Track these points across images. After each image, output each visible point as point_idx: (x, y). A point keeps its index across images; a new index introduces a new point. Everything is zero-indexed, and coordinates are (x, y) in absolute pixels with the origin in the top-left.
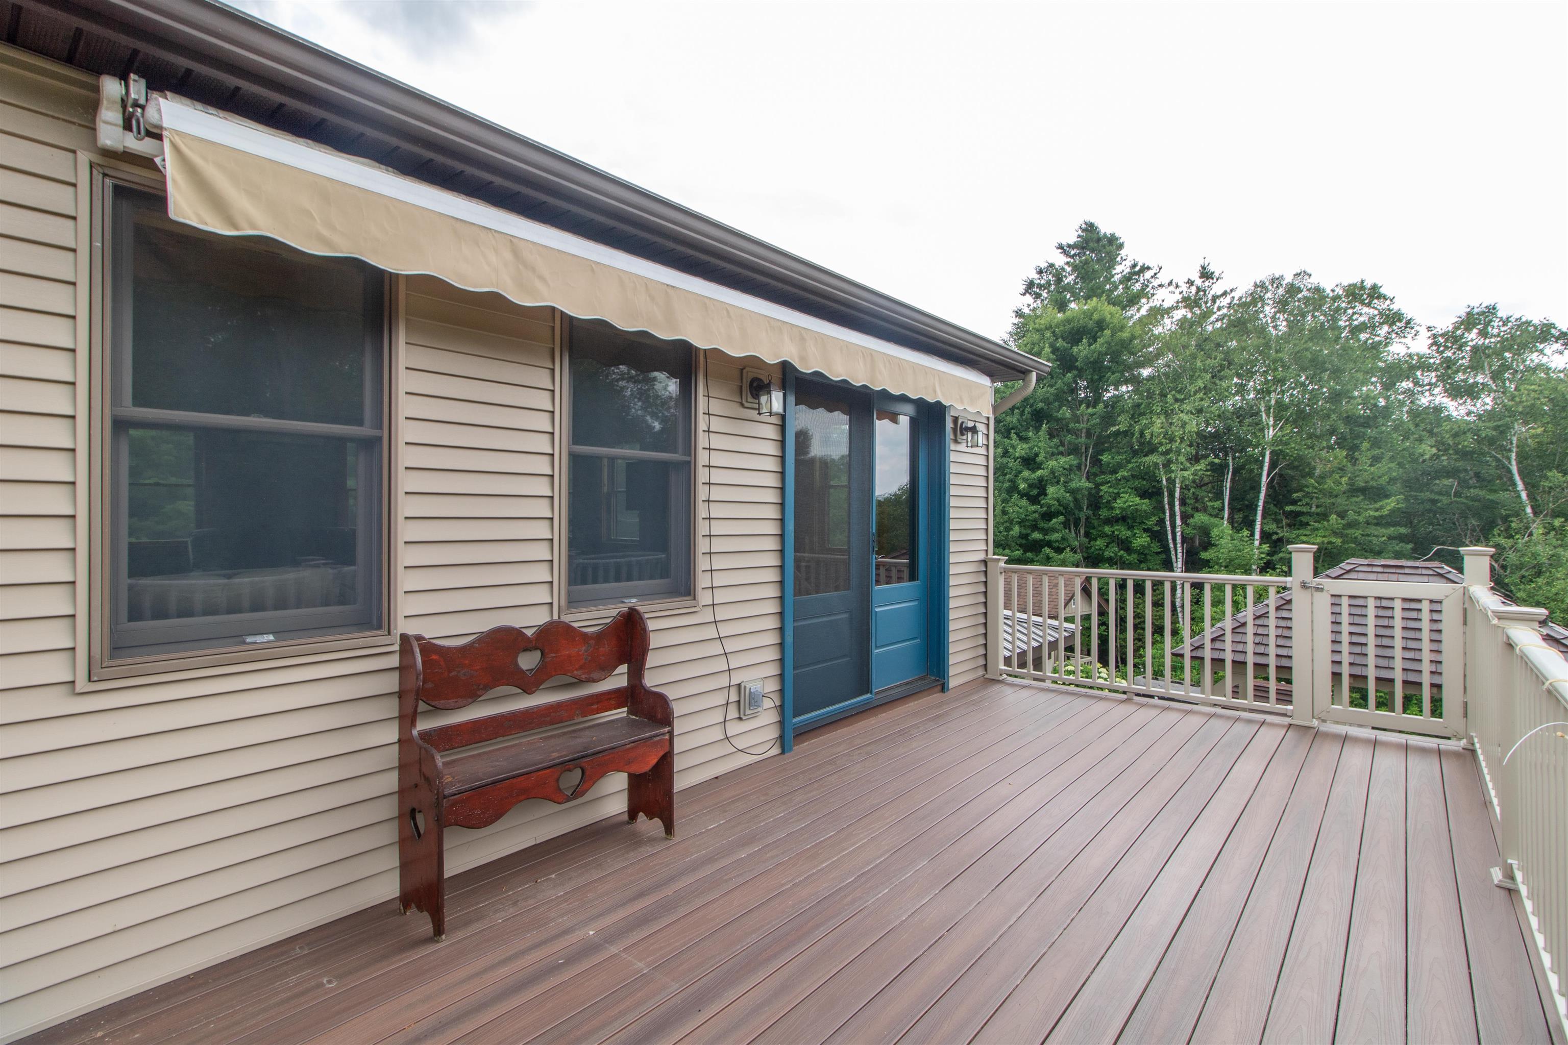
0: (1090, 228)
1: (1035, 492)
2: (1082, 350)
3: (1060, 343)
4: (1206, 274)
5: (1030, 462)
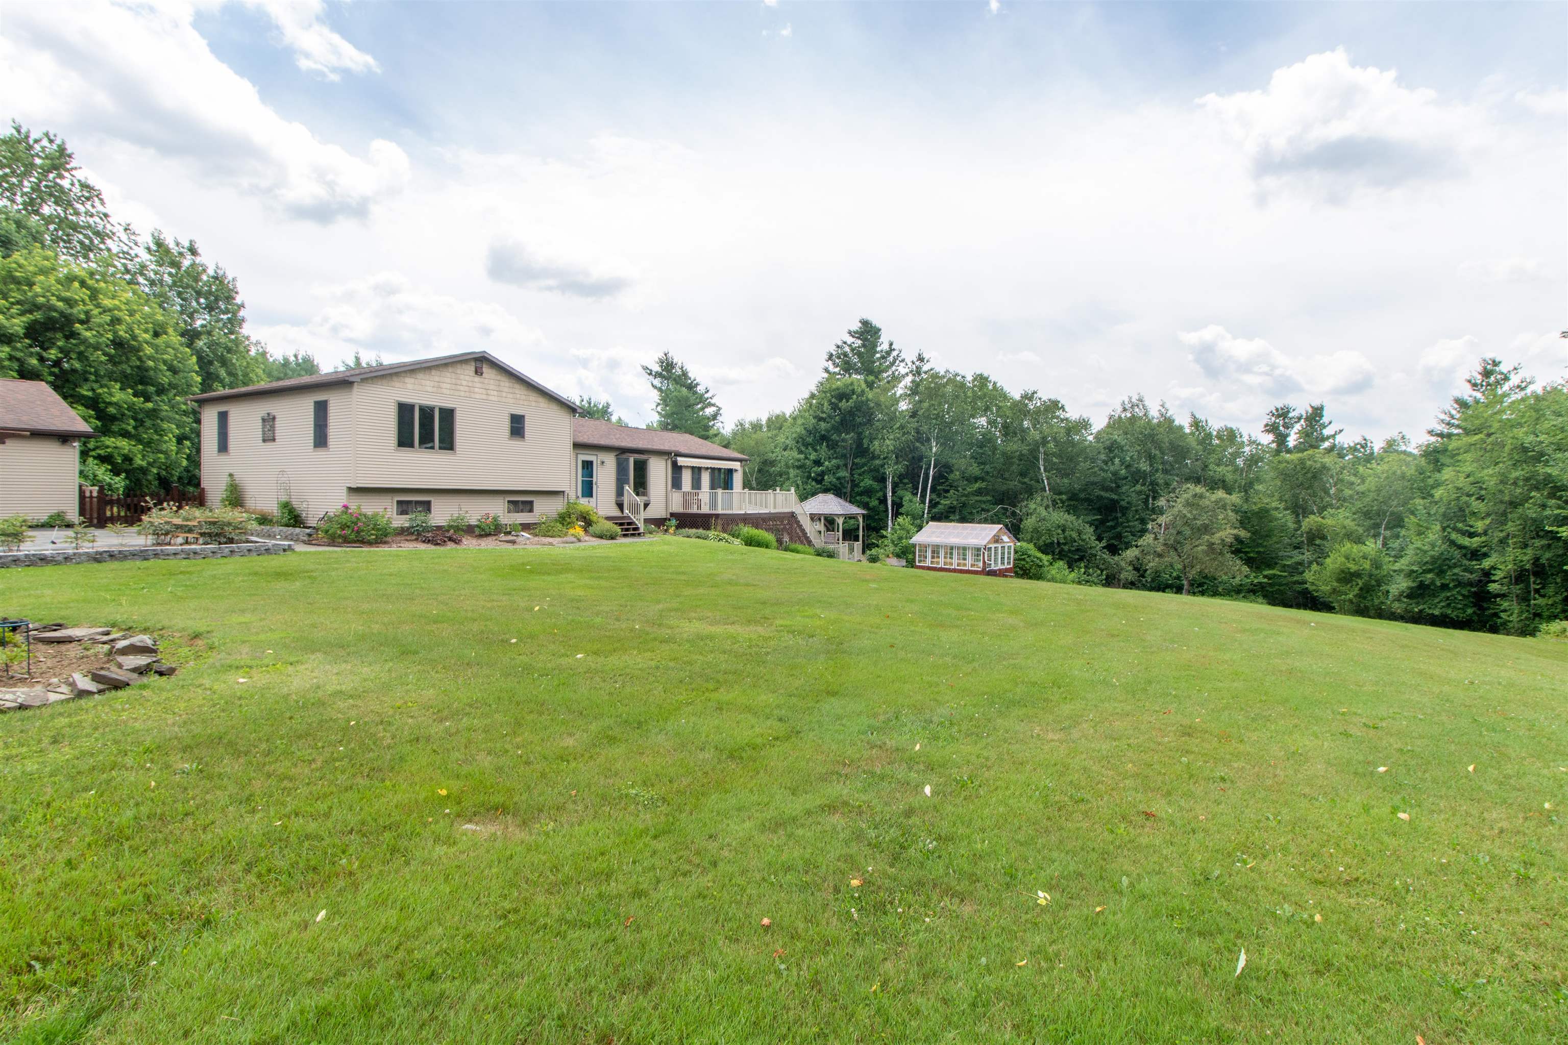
0: (865, 323)
1: (819, 478)
2: (843, 404)
3: (833, 400)
4: (921, 359)
5: (818, 463)
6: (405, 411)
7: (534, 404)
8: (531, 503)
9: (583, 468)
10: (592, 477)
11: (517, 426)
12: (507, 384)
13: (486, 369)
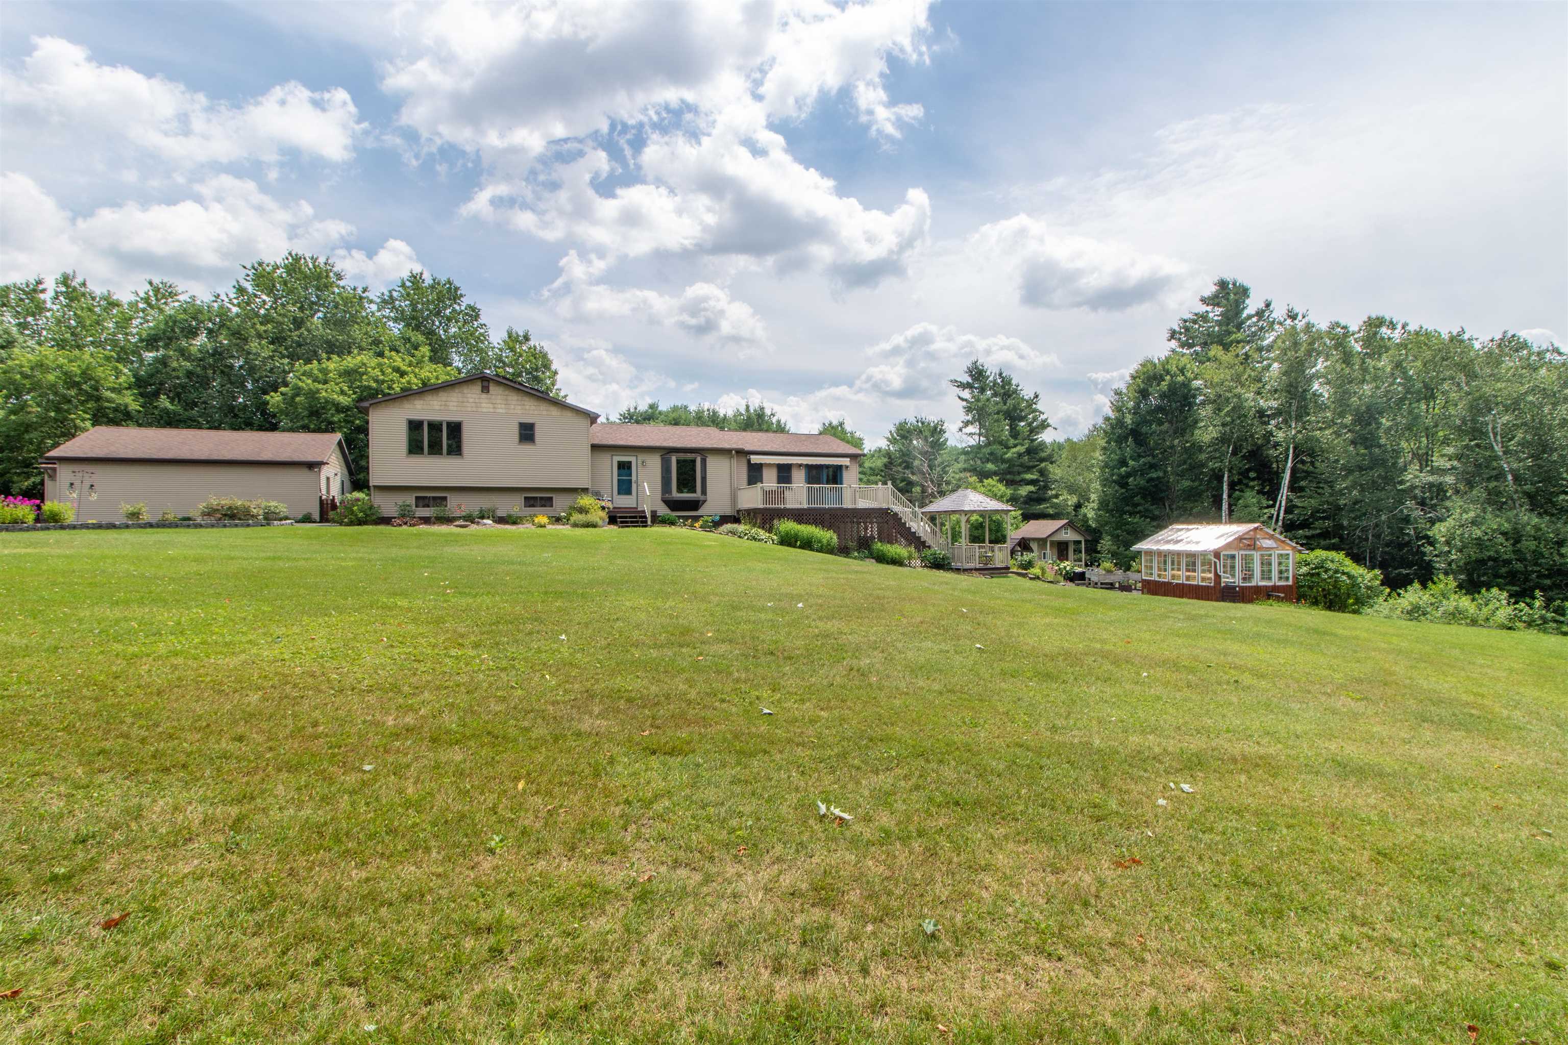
6: (414, 426)
7: (545, 413)
8: (551, 498)
9: (619, 468)
10: (630, 475)
11: (527, 433)
12: (515, 398)
13: (493, 388)
